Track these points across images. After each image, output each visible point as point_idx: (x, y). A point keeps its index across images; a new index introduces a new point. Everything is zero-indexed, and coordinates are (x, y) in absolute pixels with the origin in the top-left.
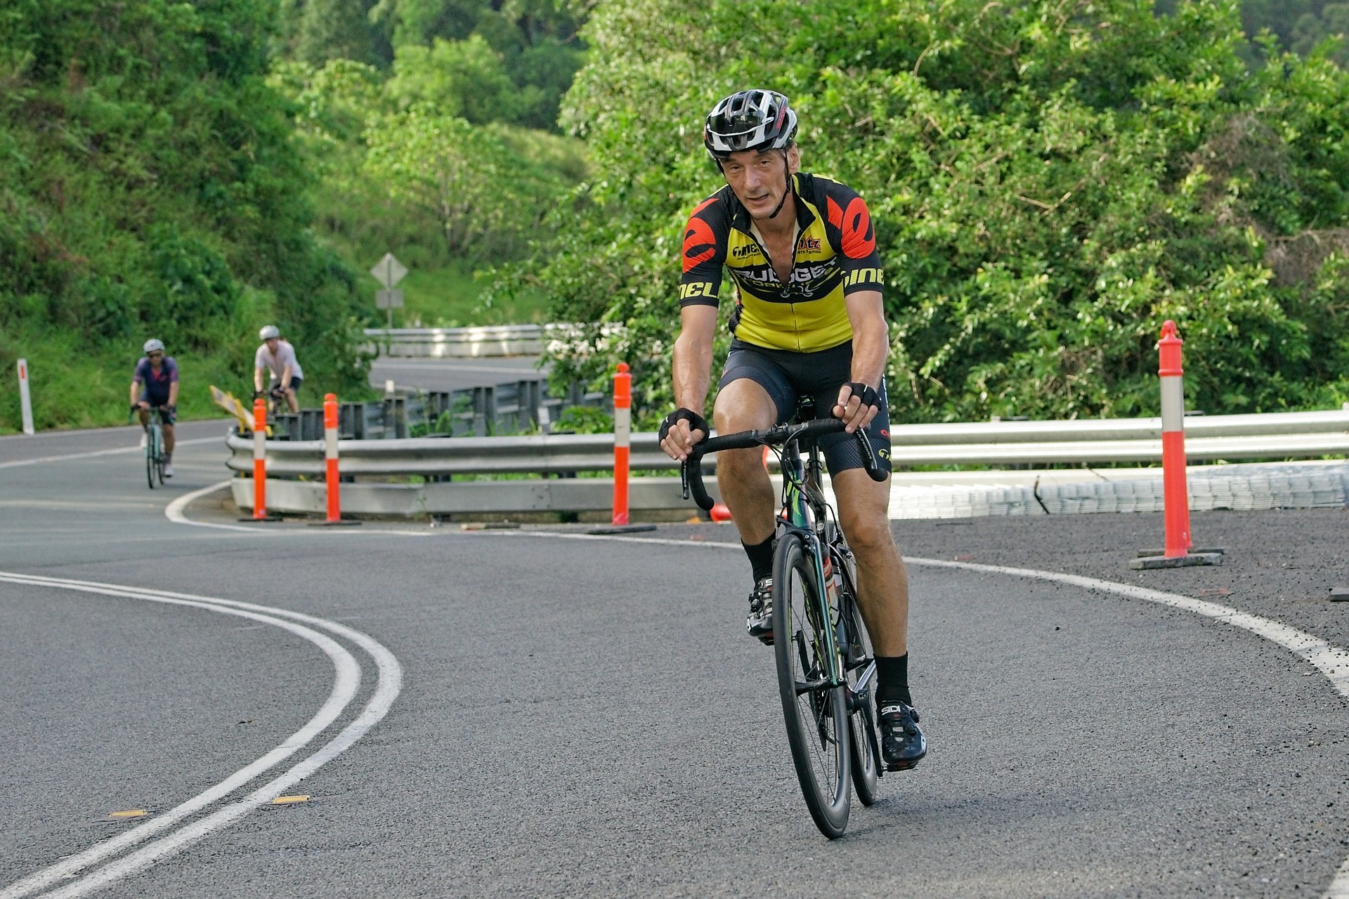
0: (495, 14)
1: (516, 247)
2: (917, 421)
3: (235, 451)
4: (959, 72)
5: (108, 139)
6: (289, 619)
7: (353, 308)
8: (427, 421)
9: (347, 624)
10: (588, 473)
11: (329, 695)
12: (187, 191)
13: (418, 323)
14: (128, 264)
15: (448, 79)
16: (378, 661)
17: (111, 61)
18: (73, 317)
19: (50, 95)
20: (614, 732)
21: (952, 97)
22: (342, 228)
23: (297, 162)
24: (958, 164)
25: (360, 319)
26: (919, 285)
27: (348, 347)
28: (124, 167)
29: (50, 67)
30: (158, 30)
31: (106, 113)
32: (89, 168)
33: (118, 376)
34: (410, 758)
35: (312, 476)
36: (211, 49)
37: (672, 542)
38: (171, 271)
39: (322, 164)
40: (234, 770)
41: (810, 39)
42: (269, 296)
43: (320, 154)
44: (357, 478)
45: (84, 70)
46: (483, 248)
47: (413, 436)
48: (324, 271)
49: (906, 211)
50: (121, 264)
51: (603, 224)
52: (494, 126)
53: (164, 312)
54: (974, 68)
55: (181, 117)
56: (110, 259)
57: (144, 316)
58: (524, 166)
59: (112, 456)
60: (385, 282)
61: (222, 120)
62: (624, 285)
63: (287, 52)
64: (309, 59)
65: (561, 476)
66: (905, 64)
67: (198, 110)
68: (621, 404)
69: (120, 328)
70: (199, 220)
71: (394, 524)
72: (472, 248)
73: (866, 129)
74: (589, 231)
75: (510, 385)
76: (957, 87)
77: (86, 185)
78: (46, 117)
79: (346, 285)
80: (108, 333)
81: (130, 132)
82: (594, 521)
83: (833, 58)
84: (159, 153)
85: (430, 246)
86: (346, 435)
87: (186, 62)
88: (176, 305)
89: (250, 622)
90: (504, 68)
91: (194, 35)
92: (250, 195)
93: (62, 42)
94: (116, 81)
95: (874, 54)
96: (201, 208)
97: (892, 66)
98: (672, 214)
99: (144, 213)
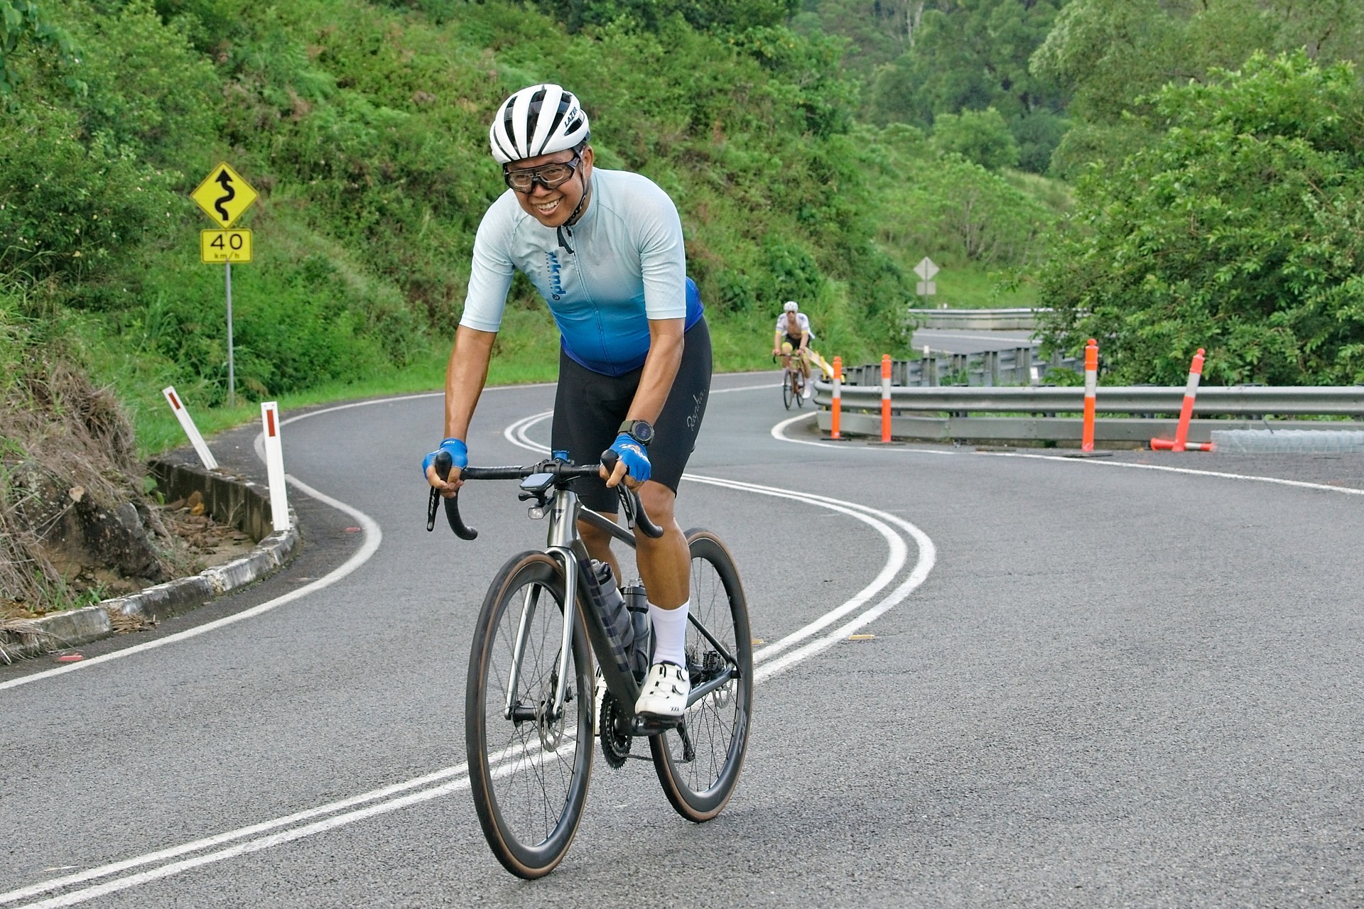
0: (1005, 92)
1: (1015, 254)
2: (1300, 384)
3: (820, 392)
4: (1338, 138)
5: (738, 176)
6: (857, 510)
7: (900, 294)
8: (951, 374)
9: (898, 515)
10: (1064, 414)
11: (885, 564)
12: (790, 212)
13: (945, 306)
14: (749, 261)
15: (972, 136)
16: (919, 542)
17: (742, 123)
18: (711, 297)
19: (699, 146)
20: (1086, 599)
21: (1331, 157)
22: (894, 239)
23: (866, 194)
24: (1336, 203)
25: (906, 302)
26: (1305, 287)
27: (897, 321)
28: (748, 195)
29: (701, 127)
30: (774, 102)
31: (738, 159)
32: (725, 196)
33: (741, 338)
34: (943, 611)
35: (871, 410)
36: (809, 115)
37: (1124, 464)
38: (777, 268)
39: (881, 195)
40: (821, 614)
41: (1231, 113)
42: (844, 285)
43: (880, 188)
44: (902, 413)
45: (724, 129)
46: (991, 254)
47: (942, 385)
48: (882, 268)
49: (1298, 236)
50: (744, 262)
51: (1079, 241)
52: (1003, 169)
53: (772, 294)
54: (1348, 136)
55: (788, 162)
56: (737, 258)
57: (759, 298)
58: (1022, 198)
59: (736, 392)
60: (924, 277)
61: (815, 164)
62: (1093, 284)
63: (859, 117)
64: (874, 122)
65: (1045, 416)
66: (1299, 132)
67: (799, 158)
68: (1091, 367)
69: (743, 306)
70: (798, 233)
71: (928, 445)
72: (984, 254)
73: (1269, 177)
74: (1070, 245)
75: (1011, 350)
76: (1336, 149)
77: (722, 208)
78: (697, 161)
79: (896, 278)
80: (735, 308)
81: (753, 171)
82: (1068, 447)
83: (1247, 128)
84: (772, 187)
85: (955, 252)
86: (895, 383)
87: (792, 124)
88: (780, 291)
89: (830, 511)
90: (1010, 131)
91: (798, 106)
92: (834, 216)
93: (709, 110)
94: (746, 136)
95: (1276, 125)
96: (799, 224)
97: (1289, 133)
98: (1128, 234)
99: (761, 227)
